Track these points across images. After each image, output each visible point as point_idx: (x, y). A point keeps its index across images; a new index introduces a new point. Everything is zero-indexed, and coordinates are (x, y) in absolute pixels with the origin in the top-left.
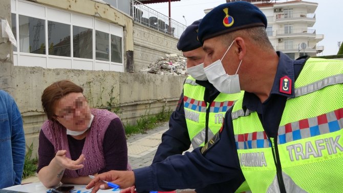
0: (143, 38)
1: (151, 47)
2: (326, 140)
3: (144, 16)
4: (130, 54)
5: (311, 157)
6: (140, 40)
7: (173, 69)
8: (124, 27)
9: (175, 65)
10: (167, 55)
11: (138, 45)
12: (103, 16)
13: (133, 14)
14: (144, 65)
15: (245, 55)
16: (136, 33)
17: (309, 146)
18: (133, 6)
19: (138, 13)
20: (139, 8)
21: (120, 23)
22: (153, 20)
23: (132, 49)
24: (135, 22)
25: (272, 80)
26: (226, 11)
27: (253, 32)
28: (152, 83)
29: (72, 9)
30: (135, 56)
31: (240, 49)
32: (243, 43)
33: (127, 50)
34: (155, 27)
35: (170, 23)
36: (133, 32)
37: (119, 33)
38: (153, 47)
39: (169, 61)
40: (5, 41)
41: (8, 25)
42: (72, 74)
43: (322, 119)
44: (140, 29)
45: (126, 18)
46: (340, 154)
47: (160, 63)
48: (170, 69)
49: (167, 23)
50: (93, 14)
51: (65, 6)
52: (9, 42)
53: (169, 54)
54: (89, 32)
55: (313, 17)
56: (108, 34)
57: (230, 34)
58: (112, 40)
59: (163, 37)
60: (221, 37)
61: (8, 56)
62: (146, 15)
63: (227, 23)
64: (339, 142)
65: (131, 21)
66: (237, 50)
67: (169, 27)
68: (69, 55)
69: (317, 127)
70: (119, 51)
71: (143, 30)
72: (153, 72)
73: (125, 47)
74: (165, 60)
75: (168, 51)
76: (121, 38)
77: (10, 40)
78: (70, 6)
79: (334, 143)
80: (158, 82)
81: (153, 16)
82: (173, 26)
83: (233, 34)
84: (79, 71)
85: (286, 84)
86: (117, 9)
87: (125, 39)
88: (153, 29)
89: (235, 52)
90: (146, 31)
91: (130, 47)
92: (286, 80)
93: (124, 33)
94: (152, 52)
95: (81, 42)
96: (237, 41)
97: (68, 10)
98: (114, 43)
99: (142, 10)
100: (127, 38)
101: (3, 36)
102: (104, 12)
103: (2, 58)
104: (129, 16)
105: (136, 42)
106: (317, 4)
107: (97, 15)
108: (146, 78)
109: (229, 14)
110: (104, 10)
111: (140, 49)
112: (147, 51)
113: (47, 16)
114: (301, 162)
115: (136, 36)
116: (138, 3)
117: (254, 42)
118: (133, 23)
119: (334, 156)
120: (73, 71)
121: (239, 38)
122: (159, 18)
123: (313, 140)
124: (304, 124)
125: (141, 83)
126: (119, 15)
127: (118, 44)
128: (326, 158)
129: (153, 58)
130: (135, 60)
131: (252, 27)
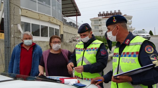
0: (67, 30)
1: (70, 33)
2: (131, 59)
3: (67, 21)
4: (62, 35)
5: (127, 62)
6: (66, 30)
7: (78, 41)
8: (60, 26)
9: (79, 39)
10: (76, 36)
11: (65, 32)
12: (52, 21)
13: (63, 21)
14: (67, 40)
15: (119, 31)
16: (64, 28)
17: (127, 59)
18: (63, 18)
19: (65, 21)
20: (65, 19)
21: (58, 24)
22: (71, 23)
23: (63, 33)
24: (64, 24)
25: (124, 39)
26: (114, 18)
27: (122, 24)
28: (70, 46)
29: (40, 19)
30: (64, 36)
31: (118, 29)
32: (119, 27)
33: (61, 34)
34: (71, 25)
35: (77, 24)
36: (63, 27)
37: (58, 28)
38: (71, 33)
39: (77, 38)
40: (19, 31)
41: (20, 26)
42: (41, 43)
43: (133, 53)
44: (65, 26)
45: (61, 22)
46: (134, 64)
47: (73, 38)
48: (77, 41)
49: (76, 24)
50: (48, 21)
51: (38, 18)
52: (20, 32)
53: (77, 35)
54: (47, 27)
55: (131, 21)
56: (54, 28)
57: (115, 24)
58: (55, 30)
59: (74, 29)
60: (112, 25)
61: (20, 36)
62: (68, 21)
63: (114, 21)
64: (135, 60)
65: (62, 23)
66: (117, 29)
67: (76, 25)
68: (39, 36)
69: (131, 55)
70: (58, 34)
71: (67, 27)
72: (71, 42)
73: (60, 33)
74: (75, 37)
75: (76, 34)
76: (59, 30)
77: (20, 31)
78: (40, 18)
79: (133, 60)
80: (72, 46)
81: (71, 21)
82: (78, 25)
83: (116, 24)
84: (44, 41)
85: (128, 41)
86: (57, 19)
87: (60, 30)
88: (71, 26)
89: (116, 29)
90: (68, 27)
91: (62, 33)
92: (128, 40)
93: (60, 28)
94: (70, 35)
95: (43, 31)
96: (117, 27)
97: (39, 20)
98: (56, 31)
99: (66, 19)
100: (61, 29)
101: (18, 30)
102: (52, 20)
103: (18, 37)
104: (62, 21)
105: (64, 31)
106: (132, 16)
107: (50, 21)
108: (68, 44)
109: (115, 18)
110: (52, 19)
111: (65, 33)
112: (68, 34)
113: (31, 22)
114: (124, 63)
115: (64, 29)
116: (65, 17)
117: (122, 27)
118: (63, 24)
119: (132, 64)
120: (41, 41)
121: (118, 26)
122: (73, 22)
123: (128, 58)
124: (128, 53)
125: (66, 46)
126: (58, 21)
127: (58, 32)
128: (130, 64)
129: (71, 37)
130: (64, 37)
131: (122, 22)
